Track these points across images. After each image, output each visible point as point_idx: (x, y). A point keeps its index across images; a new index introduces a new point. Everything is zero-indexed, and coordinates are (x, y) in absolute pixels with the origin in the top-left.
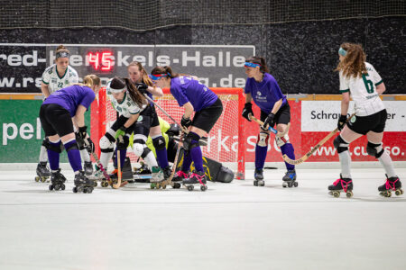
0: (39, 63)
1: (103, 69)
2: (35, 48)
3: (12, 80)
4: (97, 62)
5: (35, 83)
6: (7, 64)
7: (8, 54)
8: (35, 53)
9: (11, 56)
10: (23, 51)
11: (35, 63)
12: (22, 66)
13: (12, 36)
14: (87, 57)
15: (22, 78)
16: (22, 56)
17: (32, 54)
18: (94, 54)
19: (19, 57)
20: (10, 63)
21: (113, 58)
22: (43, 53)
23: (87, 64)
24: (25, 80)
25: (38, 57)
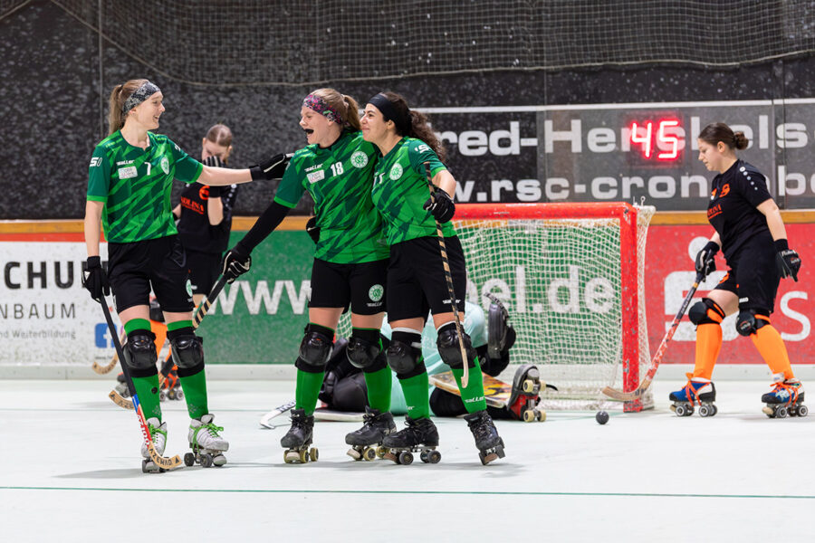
0: (523, 149)
1: (661, 156)
2: (516, 116)
3: (470, 185)
4: (647, 141)
5: (515, 191)
6: (458, 152)
7: (458, 132)
8: (515, 125)
9: (465, 135)
10: (489, 123)
11: (514, 149)
12: (489, 155)
13: (466, 92)
14: (624, 131)
15: (489, 181)
16: (488, 135)
17: (508, 128)
18: (641, 125)
19: (481, 135)
20: (465, 151)
21: (681, 132)
22: (530, 126)
23: (626, 147)
24: (496, 186)
25: (522, 136)
